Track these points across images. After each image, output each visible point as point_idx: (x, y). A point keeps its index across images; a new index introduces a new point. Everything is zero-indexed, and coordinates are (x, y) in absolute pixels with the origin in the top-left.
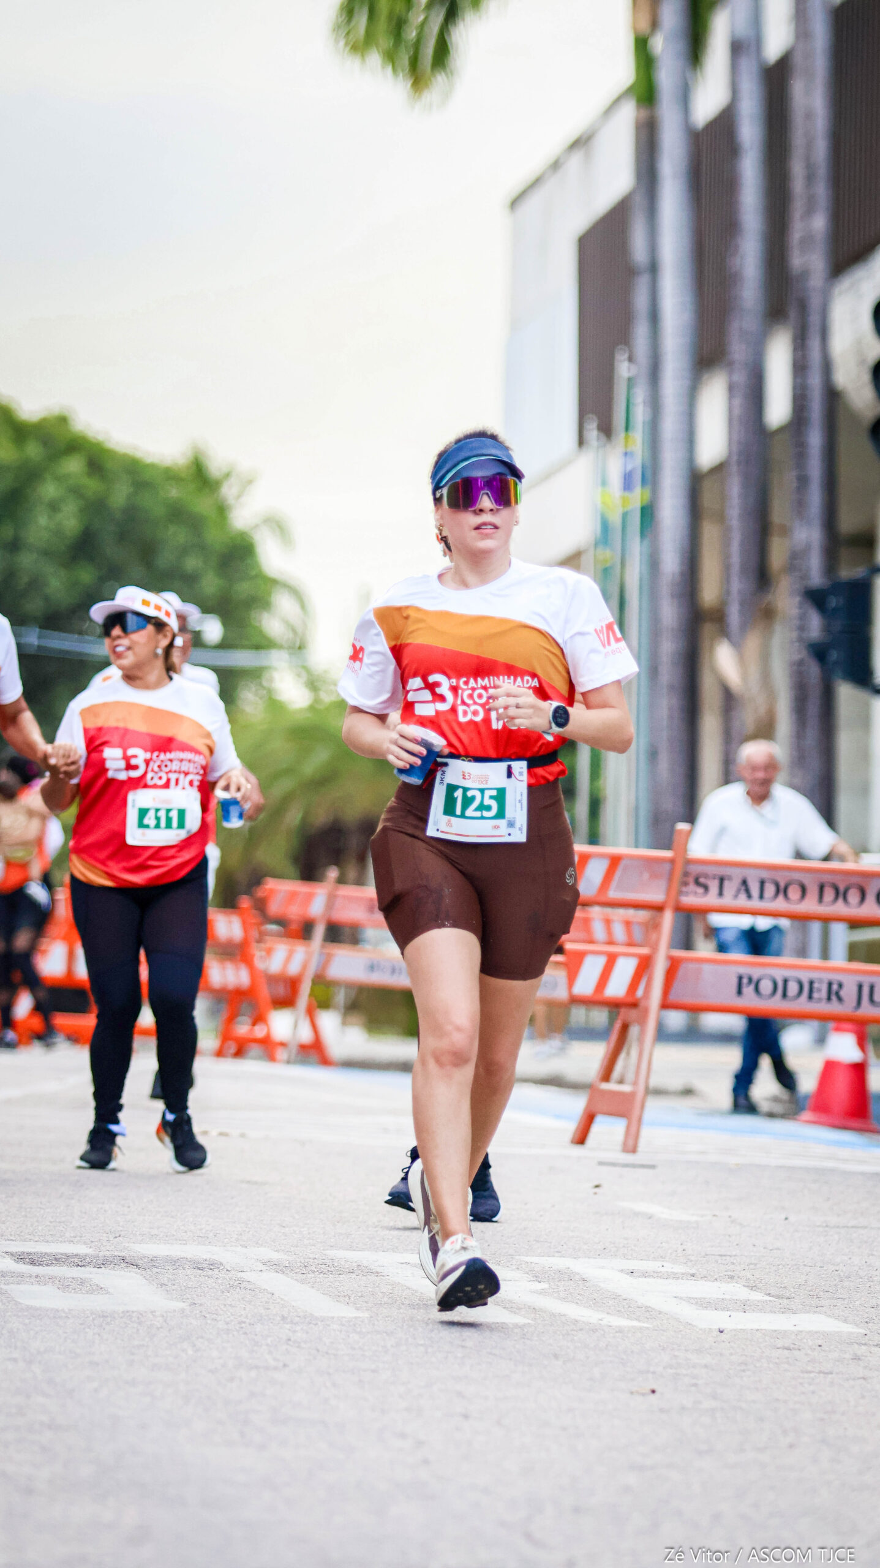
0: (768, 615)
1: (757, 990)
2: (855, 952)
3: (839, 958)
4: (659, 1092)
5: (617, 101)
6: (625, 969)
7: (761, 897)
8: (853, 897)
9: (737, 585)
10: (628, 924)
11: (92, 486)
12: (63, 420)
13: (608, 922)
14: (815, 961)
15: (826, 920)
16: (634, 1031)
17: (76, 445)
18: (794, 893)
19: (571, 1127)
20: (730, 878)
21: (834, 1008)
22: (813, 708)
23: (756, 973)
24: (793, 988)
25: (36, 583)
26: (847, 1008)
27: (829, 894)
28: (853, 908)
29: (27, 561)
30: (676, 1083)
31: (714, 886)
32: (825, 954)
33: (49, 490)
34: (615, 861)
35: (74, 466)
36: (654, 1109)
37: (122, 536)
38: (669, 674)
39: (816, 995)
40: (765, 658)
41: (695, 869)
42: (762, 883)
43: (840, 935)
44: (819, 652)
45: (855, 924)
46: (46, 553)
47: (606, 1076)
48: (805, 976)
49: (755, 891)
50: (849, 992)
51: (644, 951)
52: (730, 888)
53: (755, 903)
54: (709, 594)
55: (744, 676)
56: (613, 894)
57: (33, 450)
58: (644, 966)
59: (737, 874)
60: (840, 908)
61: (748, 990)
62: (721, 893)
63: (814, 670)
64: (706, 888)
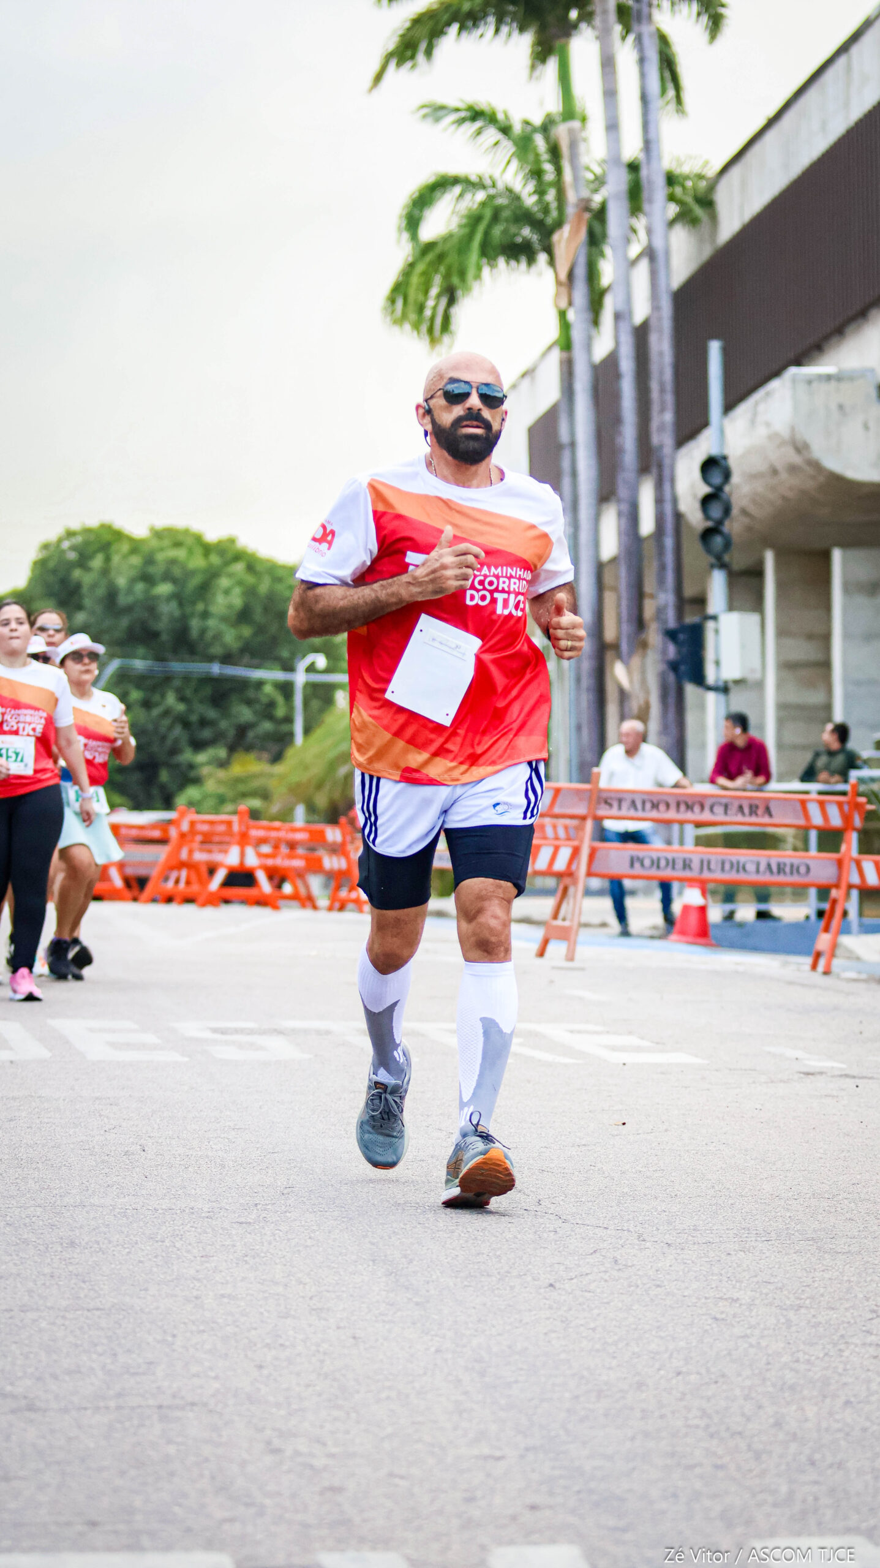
0: (644, 645)
1: (642, 865)
2: (700, 841)
3: (689, 845)
4: (586, 925)
5: (550, 348)
6: (565, 854)
7: (644, 809)
8: (697, 809)
9: (626, 628)
10: (566, 828)
11: (250, 579)
12: (232, 541)
13: (555, 827)
14: (676, 846)
15: (682, 823)
16: (571, 890)
17: (238, 556)
18: (662, 807)
19: (535, 947)
20: (626, 800)
21: (687, 874)
22: (672, 700)
23: (641, 854)
24: (663, 863)
25: (218, 637)
26: (694, 874)
27: (683, 807)
28: (697, 815)
29: (211, 623)
30: (596, 920)
31: (615, 804)
32: (682, 842)
33: (224, 582)
34: (557, 791)
35: (239, 567)
36: (584, 935)
37: (266, 609)
38: (587, 681)
39: (676, 867)
40: (643, 672)
41: (604, 795)
42: (644, 803)
43: (690, 832)
44: (674, 666)
45: (699, 825)
46: (224, 619)
47: (555, 916)
48: (670, 856)
49: (639, 805)
50: (696, 865)
51: (576, 843)
52: (625, 805)
53: (640, 814)
54: (610, 634)
55: (631, 681)
56: (557, 810)
57: (215, 559)
58: (576, 852)
59: (629, 797)
60: (689, 816)
61: (637, 865)
62: (620, 808)
63: (671, 678)
64: (611, 805)
